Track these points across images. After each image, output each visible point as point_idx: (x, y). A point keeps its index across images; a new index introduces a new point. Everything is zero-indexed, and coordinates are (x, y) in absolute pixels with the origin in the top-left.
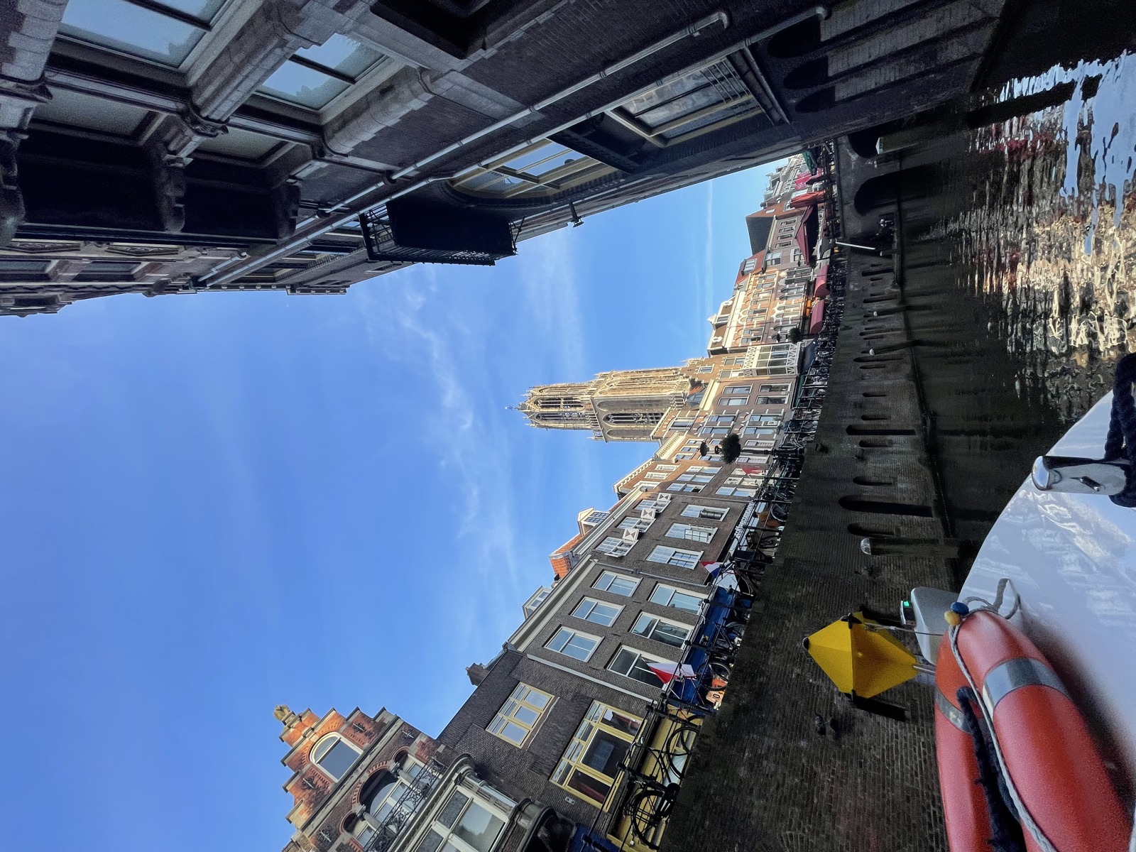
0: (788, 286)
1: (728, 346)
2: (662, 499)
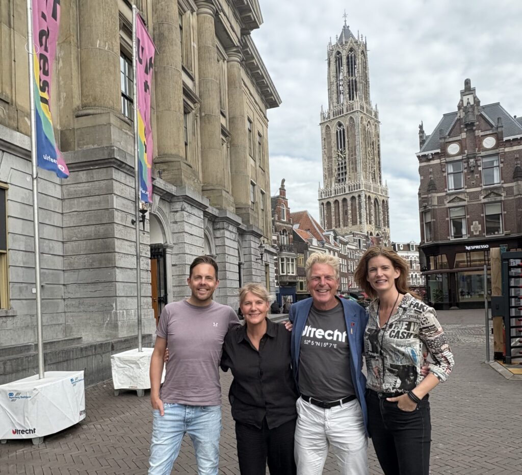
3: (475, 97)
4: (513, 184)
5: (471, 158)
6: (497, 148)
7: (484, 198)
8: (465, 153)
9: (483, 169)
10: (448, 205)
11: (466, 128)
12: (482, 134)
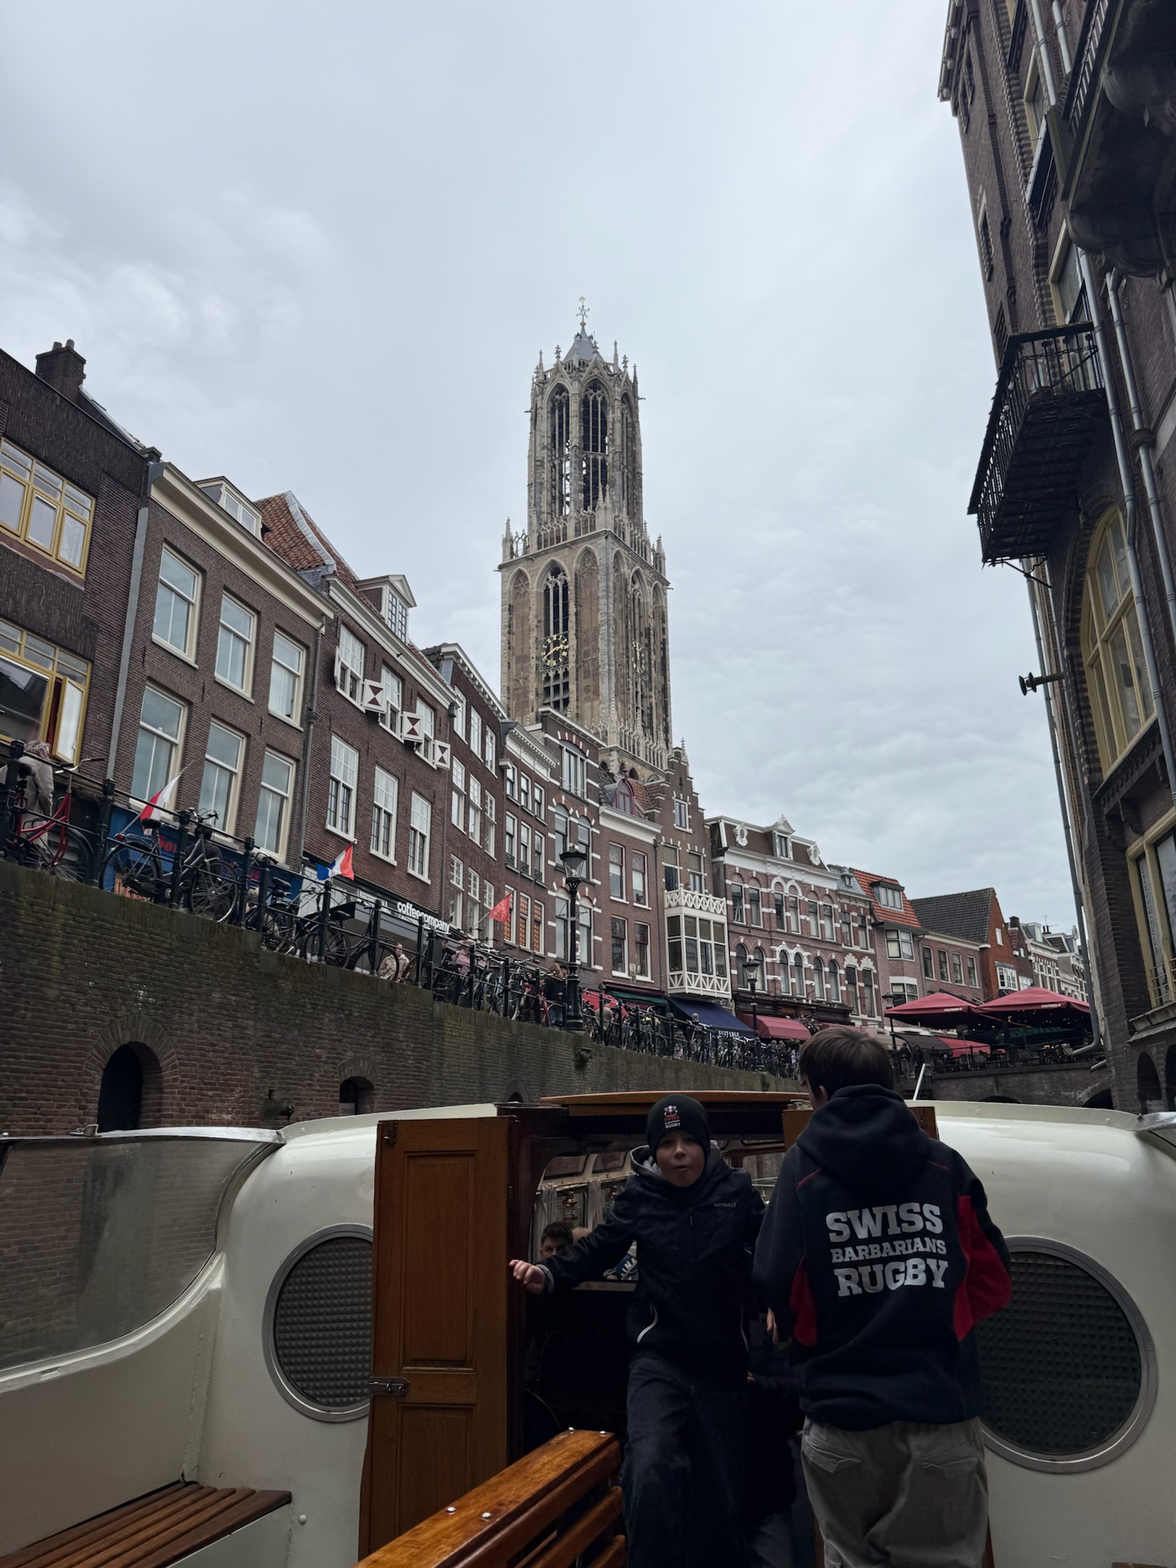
0: (842, 972)
1: (727, 859)
2: (438, 750)
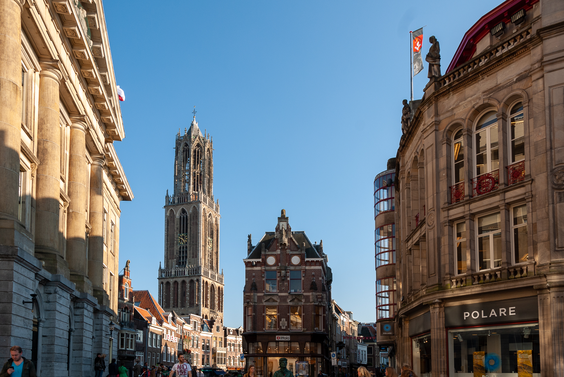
1: (228, 337)
3: (288, 225)
4: (310, 294)
5: (283, 270)
6: (300, 266)
7: (290, 301)
8: (278, 266)
9: (290, 279)
10: (265, 304)
11: (281, 246)
12: (291, 253)
